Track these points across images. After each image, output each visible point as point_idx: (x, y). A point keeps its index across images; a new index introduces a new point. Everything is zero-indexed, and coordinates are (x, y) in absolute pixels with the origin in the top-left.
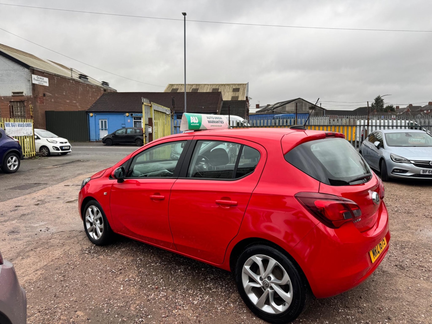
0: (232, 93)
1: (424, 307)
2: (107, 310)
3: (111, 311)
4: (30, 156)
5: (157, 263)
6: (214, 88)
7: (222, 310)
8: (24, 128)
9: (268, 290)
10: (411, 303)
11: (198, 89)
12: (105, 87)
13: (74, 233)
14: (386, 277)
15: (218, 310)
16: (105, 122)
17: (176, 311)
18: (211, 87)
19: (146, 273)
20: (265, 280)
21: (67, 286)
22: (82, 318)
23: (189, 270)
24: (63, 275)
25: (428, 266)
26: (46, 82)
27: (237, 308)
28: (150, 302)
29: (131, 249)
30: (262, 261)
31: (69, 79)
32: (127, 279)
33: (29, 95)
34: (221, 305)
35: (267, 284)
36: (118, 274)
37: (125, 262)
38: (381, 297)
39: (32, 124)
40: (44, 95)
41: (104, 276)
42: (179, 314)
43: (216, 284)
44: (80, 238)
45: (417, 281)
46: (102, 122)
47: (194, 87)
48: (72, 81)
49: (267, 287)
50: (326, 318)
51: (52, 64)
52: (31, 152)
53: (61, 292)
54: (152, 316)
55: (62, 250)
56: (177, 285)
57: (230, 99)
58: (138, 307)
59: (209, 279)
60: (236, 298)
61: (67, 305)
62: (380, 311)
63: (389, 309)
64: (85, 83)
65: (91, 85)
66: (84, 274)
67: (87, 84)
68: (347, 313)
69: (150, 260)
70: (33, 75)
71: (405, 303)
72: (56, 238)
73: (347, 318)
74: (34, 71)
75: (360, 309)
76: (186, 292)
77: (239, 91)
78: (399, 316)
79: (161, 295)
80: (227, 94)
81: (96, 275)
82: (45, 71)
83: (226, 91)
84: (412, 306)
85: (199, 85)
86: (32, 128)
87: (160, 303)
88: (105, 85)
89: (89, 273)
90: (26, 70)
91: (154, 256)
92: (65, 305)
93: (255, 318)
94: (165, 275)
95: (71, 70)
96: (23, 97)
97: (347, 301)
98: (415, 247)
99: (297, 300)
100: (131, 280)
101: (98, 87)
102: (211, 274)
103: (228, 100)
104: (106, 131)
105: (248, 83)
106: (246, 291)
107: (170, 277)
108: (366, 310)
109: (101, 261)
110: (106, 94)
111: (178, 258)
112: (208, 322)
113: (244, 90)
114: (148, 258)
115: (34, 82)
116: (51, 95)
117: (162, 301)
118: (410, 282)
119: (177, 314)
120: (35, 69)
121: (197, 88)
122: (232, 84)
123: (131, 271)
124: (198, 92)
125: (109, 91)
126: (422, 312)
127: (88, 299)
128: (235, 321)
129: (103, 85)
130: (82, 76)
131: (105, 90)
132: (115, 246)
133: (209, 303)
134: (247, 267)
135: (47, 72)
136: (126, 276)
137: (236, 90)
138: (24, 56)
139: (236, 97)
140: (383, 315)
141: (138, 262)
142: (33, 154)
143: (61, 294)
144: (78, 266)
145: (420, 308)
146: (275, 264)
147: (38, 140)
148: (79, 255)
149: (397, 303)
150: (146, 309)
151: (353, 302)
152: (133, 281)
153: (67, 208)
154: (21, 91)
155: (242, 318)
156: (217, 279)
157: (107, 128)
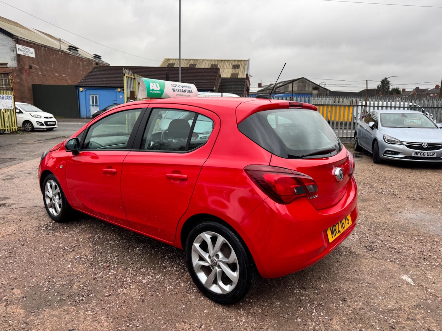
0: (232, 69)
1: (383, 289)
2: (47, 288)
3: (52, 289)
4: (12, 130)
5: (116, 241)
6: (213, 64)
7: (170, 290)
8: (3, 100)
9: (216, 269)
10: (371, 285)
11: (196, 65)
12: (97, 60)
13: (35, 209)
14: (352, 258)
15: (167, 289)
16: (96, 97)
17: (122, 290)
18: (210, 62)
19: (101, 251)
20: (213, 258)
21: (11, 263)
22: (17, 296)
23: (148, 248)
24: (9, 251)
25: (398, 248)
26: (32, 53)
27: (187, 288)
28: (97, 280)
29: (92, 226)
30: (211, 238)
31: (57, 51)
32: (78, 257)
33: (14, 67)
34: (171, 284)
35: (214, 263)
36: (70, 251)
37: (81, 240)
38: (342, 278)
39: (12, 97)
40: (31, 67)
41: (54, 253)
42: (124, 293)
43: (173, 263)
44: (41, 214)
45: (383, 262)
46: (93, 97)
47: (191, 62)
48: (60, 53)
49: (215, 265)
50: (278, 299)
51: (40, 33)
52: (12, 126)
53: (2, 269)
54: (94, 295)
55: (17, 226)
56: (131, 263)
57: (229, 76)
58: (81, 285)
59: (167, 258)
60: (189, 277)
61: (4, 282)
62: (337, 292)
63: (347, 291)
64: (75, 56)
65: (82, 58)
66: (33, 250)
67: (78, 57)
68: (302, 293)
69: (109, 238)
70: (17, 45)
71: (365, 285)
72: (14, 213)
73: (301, 299)
74: (18, 40)
75: (316, 290)
76: (139, 270)
77: (239, 68)
78: (355, 298)
79: (110, 273)
80: (226, 71)
81: (45, 252)
82: (30, 41)
83: (225, 68)
84: (371, 288)
85: (197, 60)
86: (12, 100)
87: (106, 282)
88: (96, 58)
89: (38, 250)
90: (10, 39)
91: (114, 234)
92: (2, 283)
93: (203, 298)
94: (121, 253)
95: (60, 40)
96: (7, 68)
97: (305, 282)
98: (390, 229)
99: (243, 280)
100: (82, 258)
101: (89, 60)
102: (170, 252)
103: (227, 77)
104: (97, 107)
105: (249, 59)
106: (195, 270)
107: (126, 255)
108: (323, 292)
109: (55, 238)
110: (97, 68)
111: (139, 236)
112: (153, 302)
113: (244, 67)
114: (108, 235)
115: (19, 52)
116: (38, 67)
117: (109, 280)
118: (376, 263)
119: (122, 293)
120: (20, 38)
121: (195, 63)
122: (232, 60)
123: (86, 248)
124: (196, 67)
125: (101, 65)
126: (381, 294)
127: (29, 276)
128: (181, 301)
129: (95, 58)
130: (72, 48)
131: (97, 64)
132: (76, 223)
133: (159, 282)
134: (197, 245)
135: (33, 42)
136: (77, 254)
137: (236, 67)
138: (7, 24)
139: (236, 74)
140: (339, 296)
141: (95, 240)
142: (15, 129)
143: (2, 271)
144: (29, 243)
145: (379, 290)
146: (223, 242)
147: (21, 114)
148: (34, 231)
149: (356, 285)
150: (89, 288)
151: (311, 283)
152: (84, 258)
153: (35, 183)
154: (6, 62)
155: (190, 297)
156: (175, 258)
157: (98, 104)
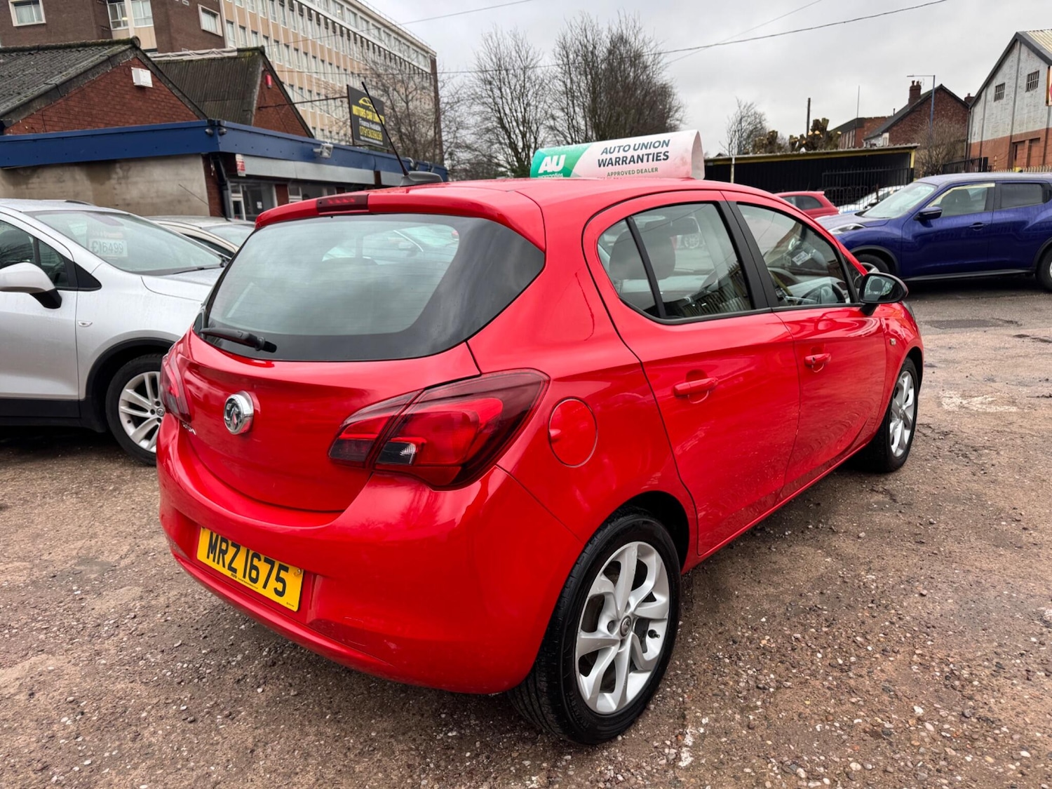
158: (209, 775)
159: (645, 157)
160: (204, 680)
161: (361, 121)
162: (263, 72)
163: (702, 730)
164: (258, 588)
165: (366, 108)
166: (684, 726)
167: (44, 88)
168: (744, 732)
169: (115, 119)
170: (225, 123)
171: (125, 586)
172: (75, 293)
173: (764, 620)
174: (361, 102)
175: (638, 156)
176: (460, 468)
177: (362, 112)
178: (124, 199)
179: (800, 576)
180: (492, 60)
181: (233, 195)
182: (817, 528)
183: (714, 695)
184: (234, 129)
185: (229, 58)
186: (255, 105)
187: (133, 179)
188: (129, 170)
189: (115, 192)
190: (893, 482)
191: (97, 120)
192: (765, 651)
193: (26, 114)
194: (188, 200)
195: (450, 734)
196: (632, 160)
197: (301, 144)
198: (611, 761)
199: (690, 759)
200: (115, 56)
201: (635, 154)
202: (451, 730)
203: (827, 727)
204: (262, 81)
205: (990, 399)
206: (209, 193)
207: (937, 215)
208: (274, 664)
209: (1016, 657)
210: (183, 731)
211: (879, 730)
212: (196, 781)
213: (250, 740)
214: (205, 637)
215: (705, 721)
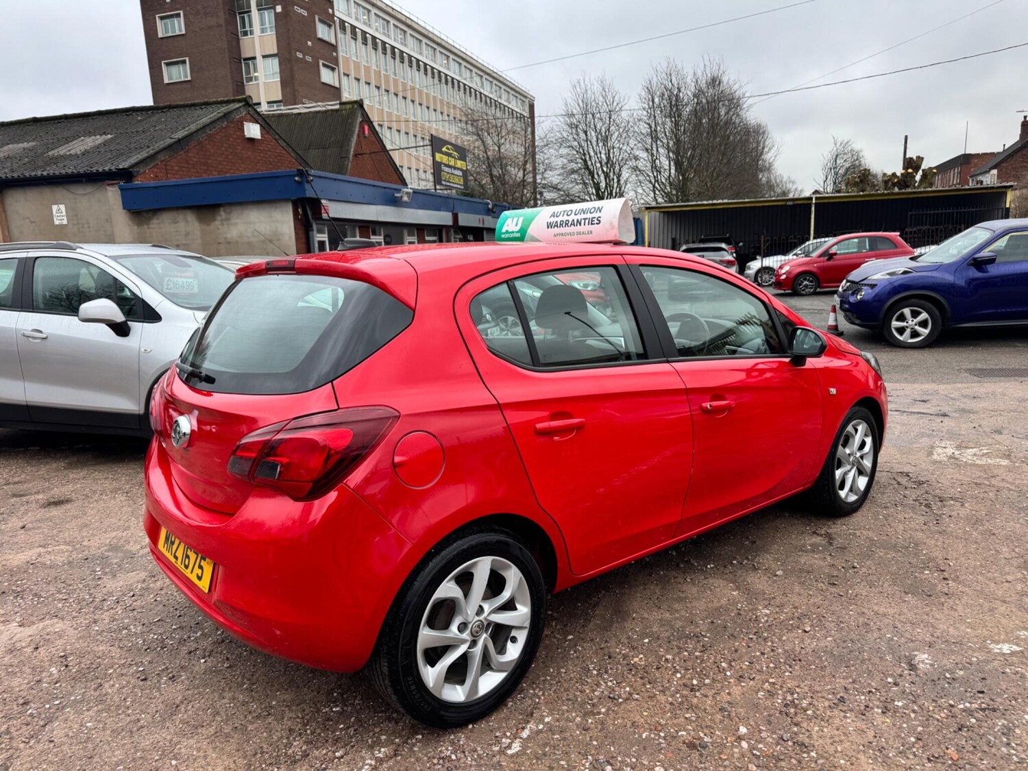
158: (139, 720)
159: (583, 221)
160: (165, 649)
161: (443, 168)
162: (361, 123)
163: (541, 727)
164: (187, 573)
165: (449, 155)
166: (528, 722)
167: (169, 141)
168: (578, 732)
169: (228, 167)
170: (313, 172)
171: (136, 570)
172: (141, 324)
173: (647, 641)
174: (444, 149)
175: (578, 220)
176: (311, 484)
177: (445, 159)
178: (226, 238)
179: (700, 605)
180: (579, 105)
181: (318, 235)
182: (741, 564)
183: (567, 700)
184: (320, 177)
185: (332, 110)
186: (352, 152)
187: (234, 221)
188: (230, 213)
189: (219, 231)
190: (839, 528)
191: (211, 168)
192: (632, 668)
193: (152, 164)
194: (279, 240)
195: (334, 709)
196: (573, 224)
197: (383, 190)
198: (453, 743)
199: (518, 749)
200: (230, 112)
201: (576, 218)
202: (336, 706)
203: (653, 736)
204: (359, 131)
205: (985, 451)
206: (296, 233)
207: (991, 261)
208: (223, 641)
209: (863, 694)
210: (134, 687)
211: (698, 742)
212: (127, 724)
213: (180, 698)
214: (180, 616)
215: (547, 720)
